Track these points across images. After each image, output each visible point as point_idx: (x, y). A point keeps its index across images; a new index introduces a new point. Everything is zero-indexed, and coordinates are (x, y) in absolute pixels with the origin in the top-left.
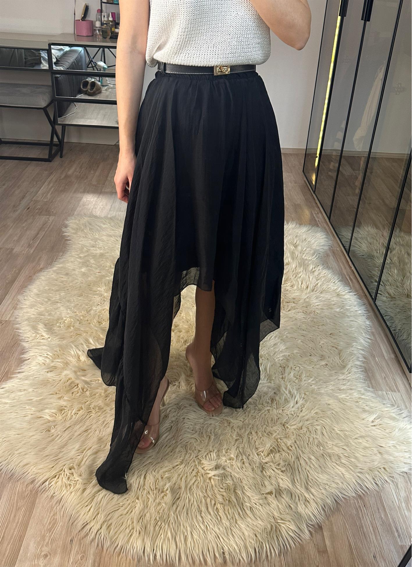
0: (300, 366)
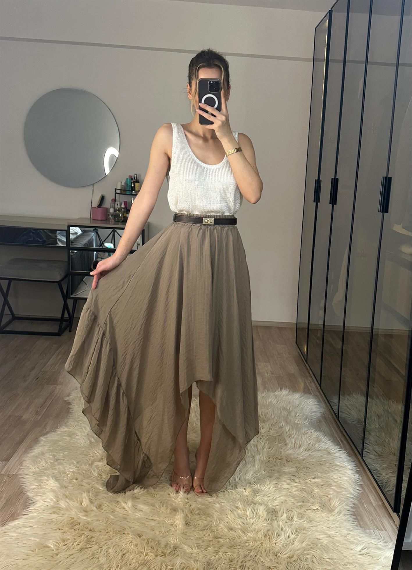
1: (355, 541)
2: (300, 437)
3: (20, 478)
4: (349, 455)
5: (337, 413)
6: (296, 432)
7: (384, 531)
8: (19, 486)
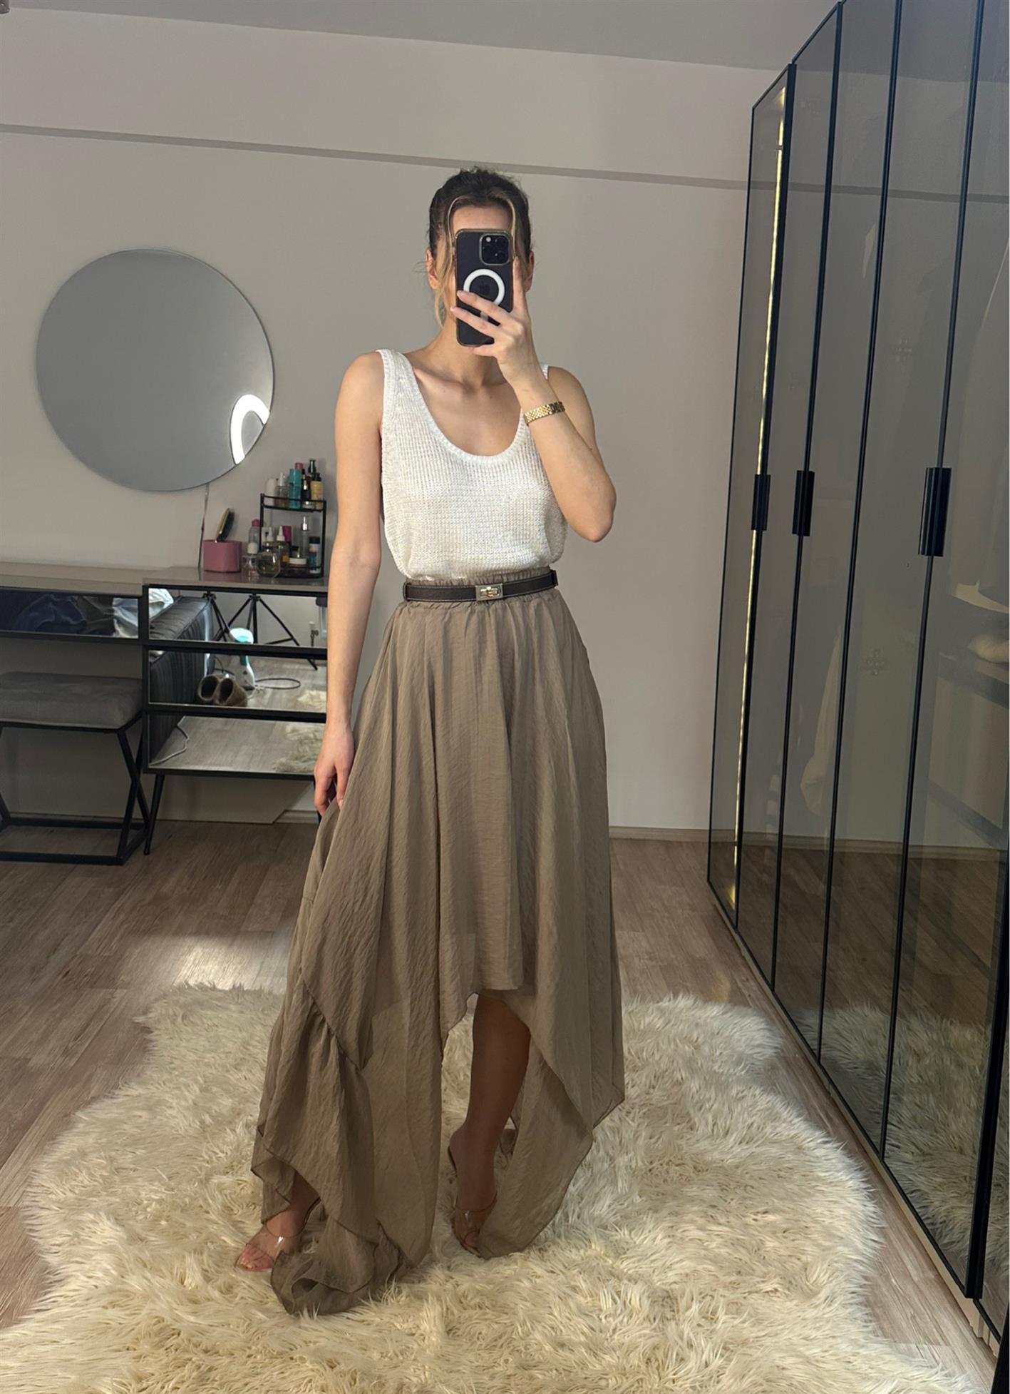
0: (711, 1293)
1: (873, 1374)
2: (726, 1109)
3: (26, 1217)
4: (849, 1153)
5: (816, 1047)
6: (716, 1096)
7: (944, 1347)
8: (23, 1237)
